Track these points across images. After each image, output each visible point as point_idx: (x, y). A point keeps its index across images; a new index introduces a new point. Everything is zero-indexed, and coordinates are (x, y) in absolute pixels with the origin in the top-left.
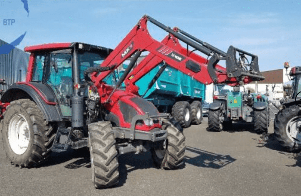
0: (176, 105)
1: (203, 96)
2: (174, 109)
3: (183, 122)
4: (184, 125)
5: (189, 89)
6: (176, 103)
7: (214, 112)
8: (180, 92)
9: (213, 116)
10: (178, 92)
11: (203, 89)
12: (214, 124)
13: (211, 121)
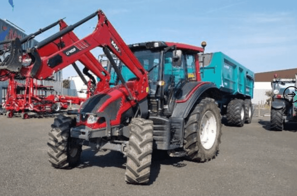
0: (232, 103)
1: (251, 94)
2: (230, 108)
3: (240, 120)
4: (240, 123)
5: (243, 87)
6: (232, 101)
7: (278, 111)
8: (237, 90)
9: (276, 115)
10: (235, 89)
11: (252, 87)
12: (277, 123)
13: (273, 120)
